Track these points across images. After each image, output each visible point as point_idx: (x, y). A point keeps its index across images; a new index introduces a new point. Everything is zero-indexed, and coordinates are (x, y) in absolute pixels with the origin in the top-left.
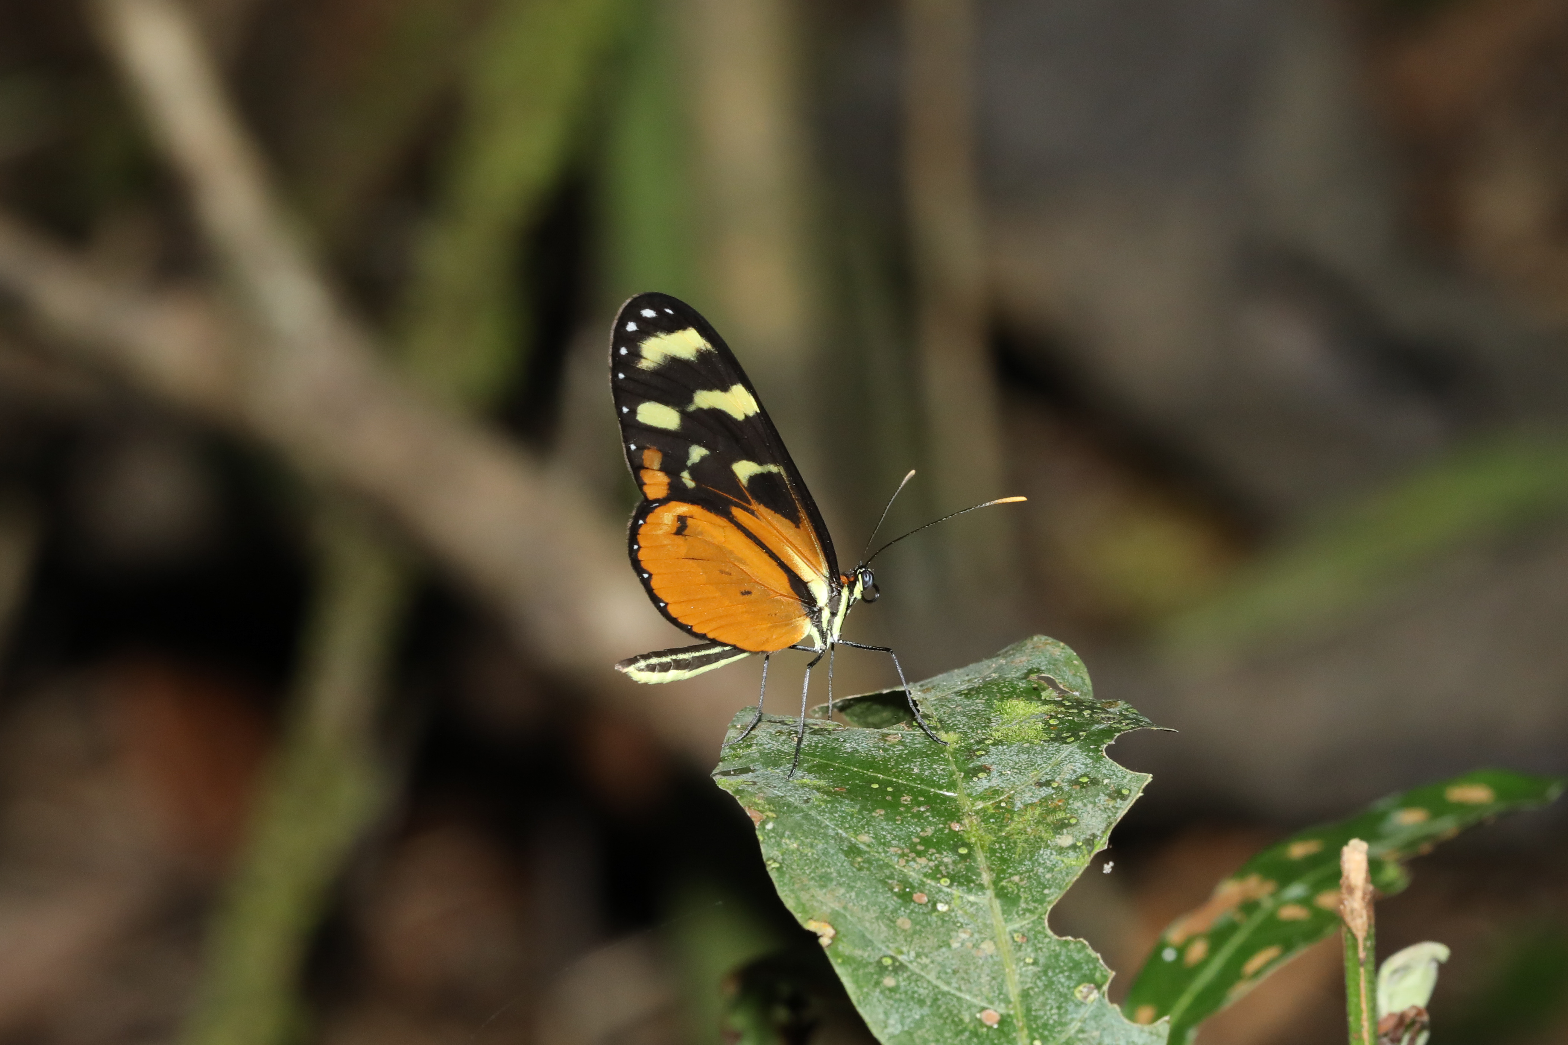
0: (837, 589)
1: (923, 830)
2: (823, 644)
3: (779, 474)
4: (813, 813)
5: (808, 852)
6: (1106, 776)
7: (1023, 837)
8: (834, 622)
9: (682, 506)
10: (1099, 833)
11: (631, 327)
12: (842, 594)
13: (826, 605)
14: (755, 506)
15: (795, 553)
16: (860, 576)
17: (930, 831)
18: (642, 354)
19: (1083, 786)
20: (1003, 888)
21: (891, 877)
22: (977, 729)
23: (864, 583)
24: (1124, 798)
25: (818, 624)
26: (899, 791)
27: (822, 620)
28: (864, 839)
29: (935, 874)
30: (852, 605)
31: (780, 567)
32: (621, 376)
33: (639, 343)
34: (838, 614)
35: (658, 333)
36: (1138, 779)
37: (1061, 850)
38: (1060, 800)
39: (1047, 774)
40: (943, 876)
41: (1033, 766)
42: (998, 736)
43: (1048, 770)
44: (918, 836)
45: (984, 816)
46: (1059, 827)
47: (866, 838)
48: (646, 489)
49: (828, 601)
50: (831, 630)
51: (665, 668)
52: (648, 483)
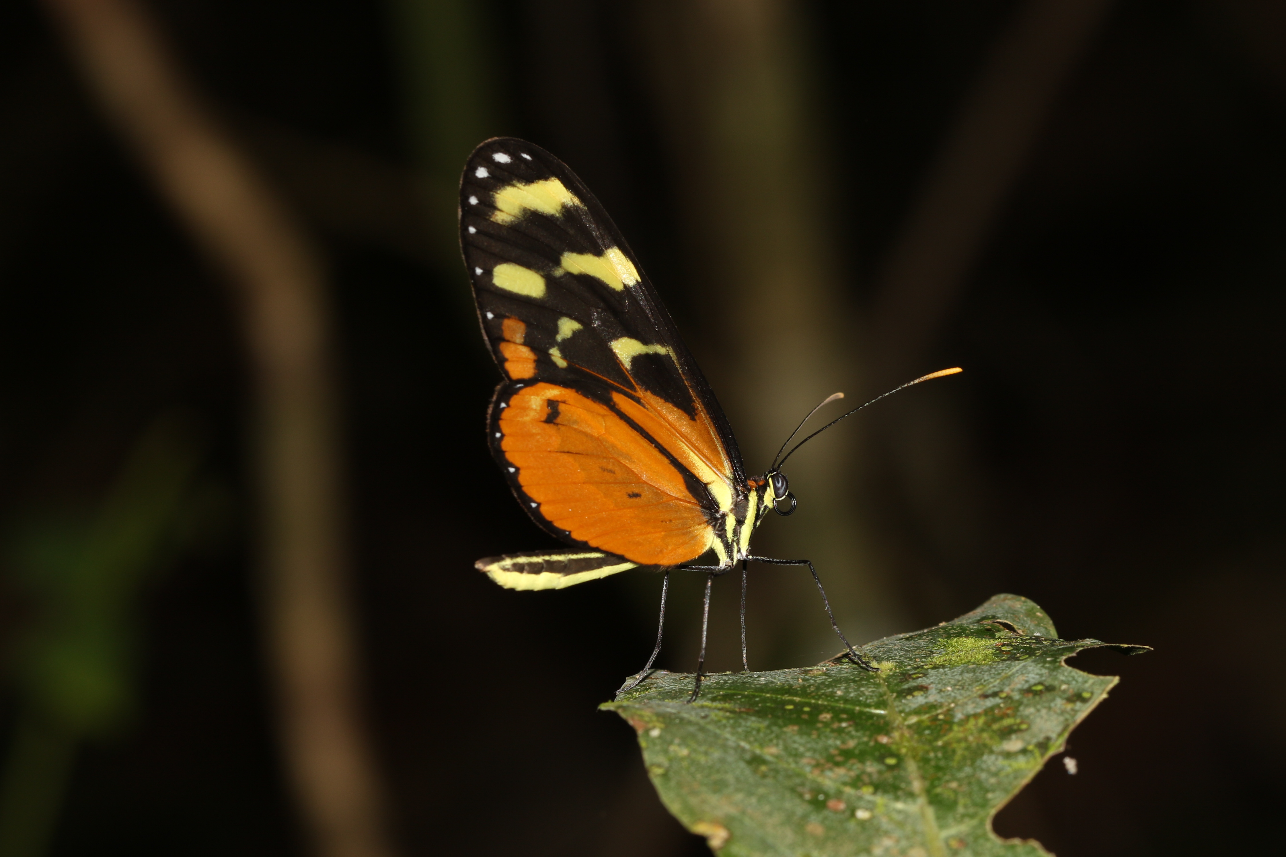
0: (743, 493)
1: (844, 742)
2: (728, 559)
3: (668, 356)
4: (711, 727)
5: (702, 759)
6: (1063, 682)
7: (963, 745)
8: (742, 532)
9: (553, 389)
10: (1054, 736)
11: (482, 173)
12: (750, 498)
13: (731, 510)
14: (640, 393)
15: (690, 449)
16: (770, 480)
17: (851, 744)
18: (496, 205)
19: (1036, 693)
20: (937, 795)
21: (803, 784)
22: (915, 658)
23: (776, 489)
24: (1084, 700)
25: (721, 535)
26: (817, 710)
27: (727, 528)
28: (770, 752)
29: (857, 782)
30: (762, 515)
31: (673, 466)
32: (472, 230)
33: (491, 193)
34: (746, 522)
35: (514, 182)
36: (1102, 682)
37: (1008, 755)
38: (1008, 709)
39: (994, 686)
40: (865, 784)
41: (978, 681)
42: (940, 662)
43: (996, 683)
44: (837, 748)
45: (918, 728)
46: (1007, 733)
47: (774, 750)
48: (508, 366)
49: (732, 506)
50: (738, 544)
51: (536, 569)
52: (510, 359)
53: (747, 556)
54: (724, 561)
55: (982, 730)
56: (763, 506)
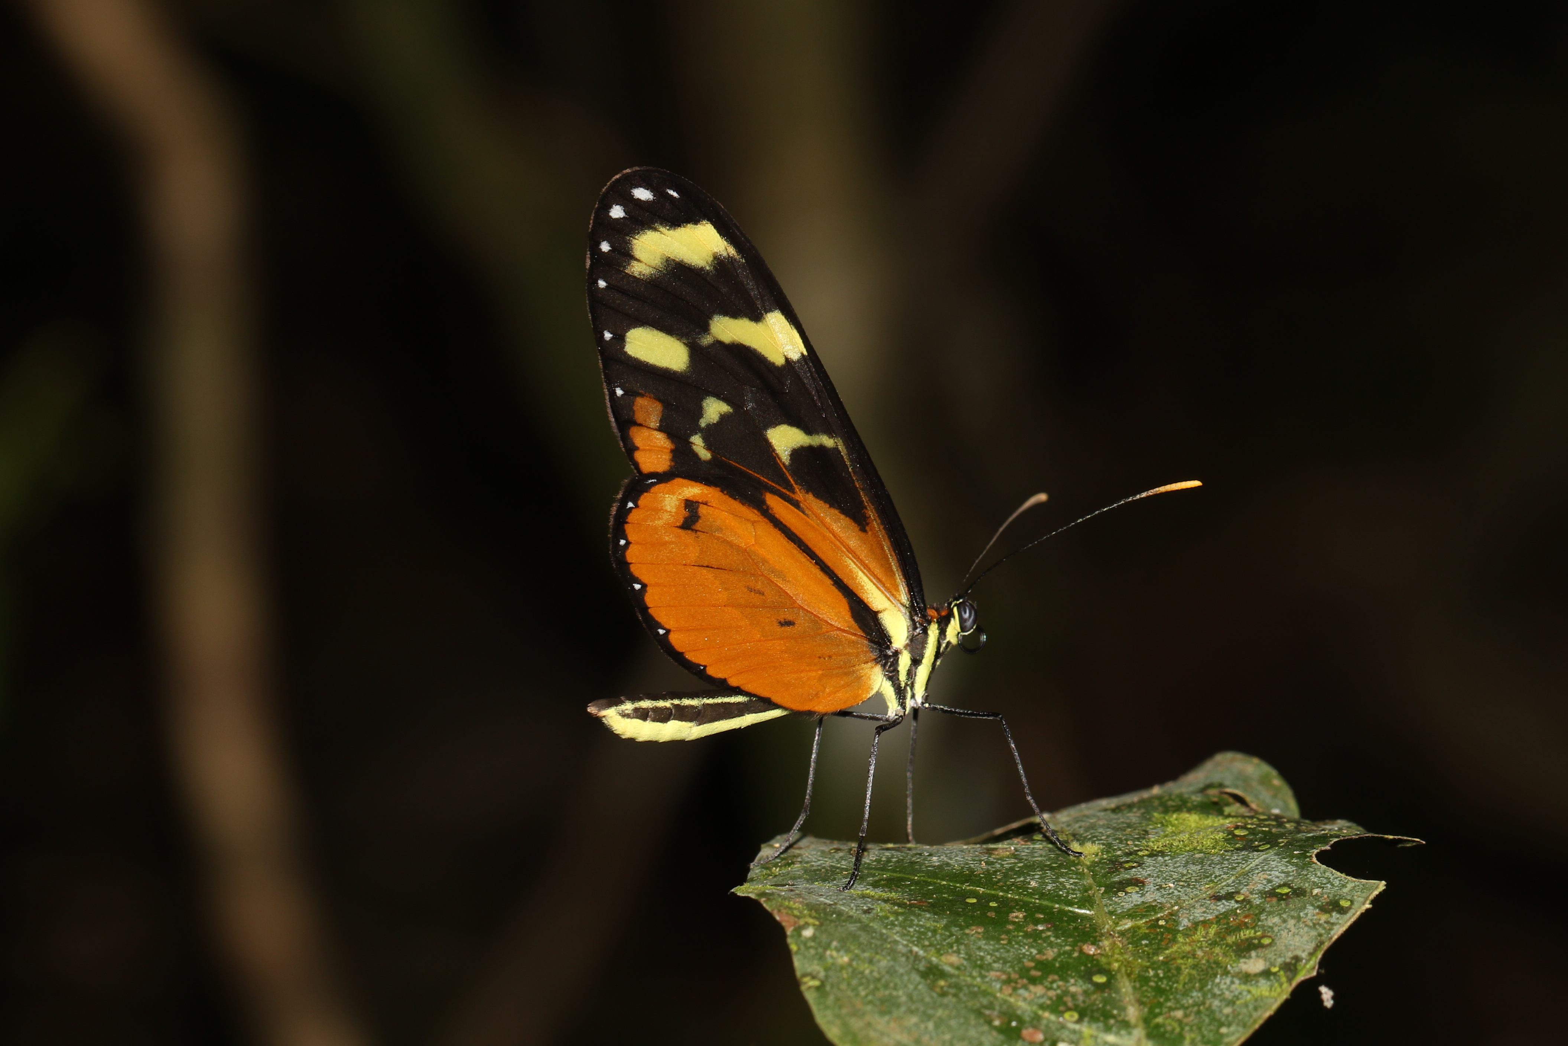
0: (921, 625)
1: (1040, 952)
2: (899, 708)
3: (836, 449)
4: (876, 925)
5: (866, 968)
6: (1316, 884)
7: (1191, 962)
8: (917, 674)
9: (692, 487)
10: (1304, 955)
11: (617, 212)
12: (929, 632)
13: (906, 647)
14: (800, 495)
15: (859, 567)
16: (955, 610)
17: (1050, 954)
18: (633, 254)
19: (1281, 898)
20: (1158, 1026)
21: (990, 1006)
22: (1127, 840)
23: (962, 621)
24: (1343, 911)
25: (892, 676)
26: (1006, 906)
27: (900, 669)
28: (950, 961)
29: (1058, 1006)
30: (943, 652)
31: (836, 588)
32: (602, 284)
33: (628, 238)
34: (923, 661)
35: (656, 225)
36: (1364, 888)
37: (1247, 978)
38: (1246, 917)
39: (1228, 885)
40: (1069, 1009)
41: (1208, 877)
42: (1158, 848)
43: (1230, 881)
44: (1033, 959)
45: (1132, 936)
46: (1245, 949)
47: (954, 959)
48: (639, 456)
49: (908, 641)
50: (912, 686)
51: (662, 716)
52: (641, 448)
53: (923, 703)
54: (893, 709)
55: (1214, 944)
56: (946, 641)
